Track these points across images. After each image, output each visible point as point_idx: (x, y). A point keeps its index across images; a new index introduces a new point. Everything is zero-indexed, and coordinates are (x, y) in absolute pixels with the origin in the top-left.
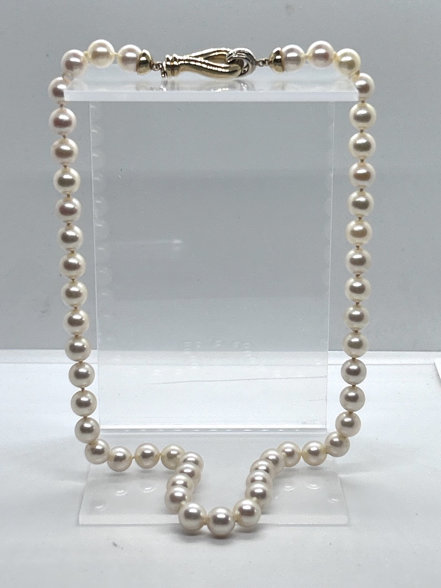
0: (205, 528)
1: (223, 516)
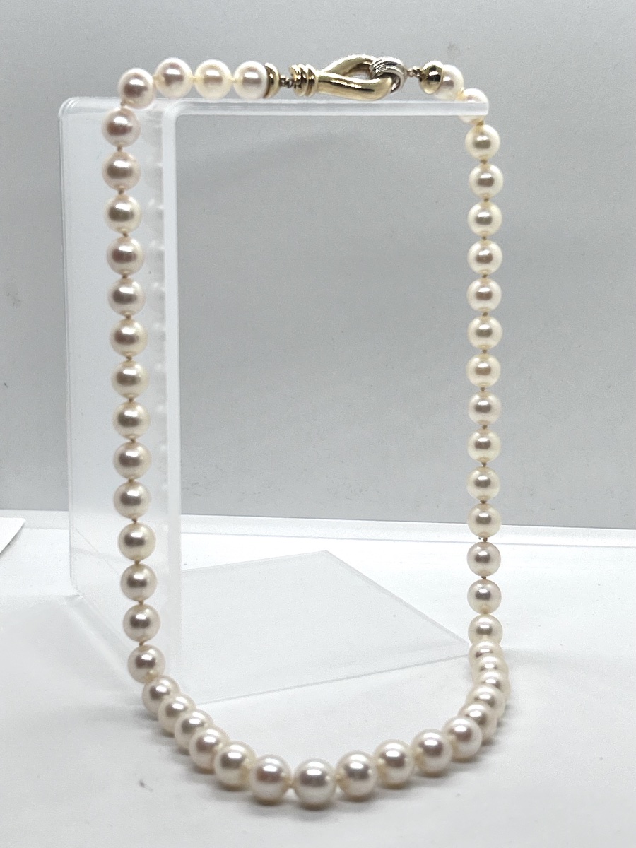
0: (291, 793)
1: (318, 773)
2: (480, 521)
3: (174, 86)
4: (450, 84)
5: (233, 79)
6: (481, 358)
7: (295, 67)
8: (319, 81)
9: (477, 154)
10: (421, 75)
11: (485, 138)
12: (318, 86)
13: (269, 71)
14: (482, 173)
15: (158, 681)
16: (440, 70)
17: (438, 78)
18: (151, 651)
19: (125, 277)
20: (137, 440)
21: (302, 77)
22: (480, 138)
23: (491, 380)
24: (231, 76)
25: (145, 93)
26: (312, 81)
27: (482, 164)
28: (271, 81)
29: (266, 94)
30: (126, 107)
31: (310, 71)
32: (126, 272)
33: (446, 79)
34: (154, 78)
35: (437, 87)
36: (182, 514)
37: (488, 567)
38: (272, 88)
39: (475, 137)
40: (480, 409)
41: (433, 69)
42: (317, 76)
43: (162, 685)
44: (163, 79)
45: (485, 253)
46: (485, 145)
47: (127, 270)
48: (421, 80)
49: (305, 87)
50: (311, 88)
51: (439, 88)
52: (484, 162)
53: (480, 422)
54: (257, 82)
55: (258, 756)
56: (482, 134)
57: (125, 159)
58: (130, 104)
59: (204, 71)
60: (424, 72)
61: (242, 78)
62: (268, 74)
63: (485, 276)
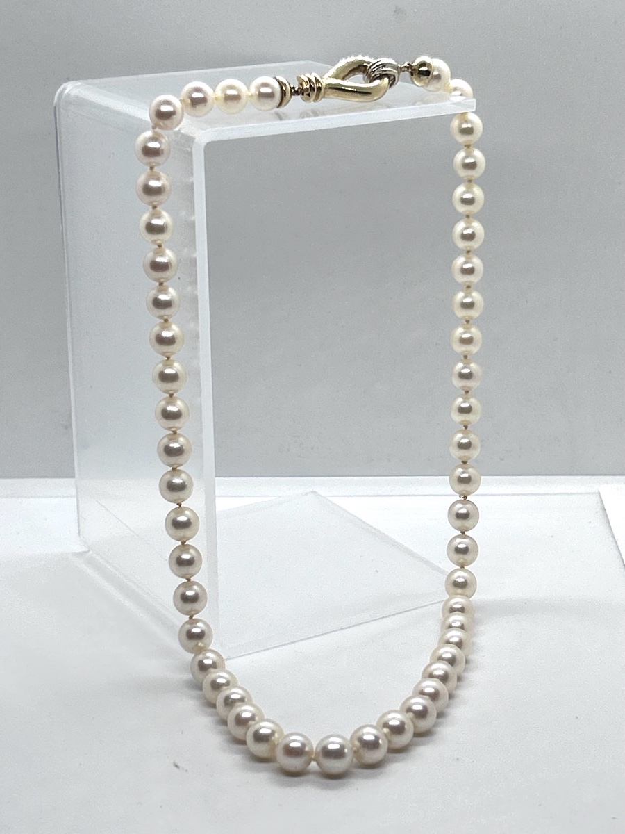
0: (314, 764)
1: (336, 746)
2: (462, 481)
3: (199, 107)
4: (438, 77)
5: (250, 94)
6: (464, 328)
7: (302, 77)
8: (325, 88)
9: (462, 139)
10: (413, 70)
11: (469, 126)
12: (325, 93)
13: (281, 84)
14: (466, 157)
15: (204, 654)
16: (429, 65)
17: (427, 73)
18: (199, 624)
19: (161, 284)
20: (178, 432)
21: (311, 86)
22: (464, 126)
23: (473, 349)
24: (248, 91)
25: (174, 116)
26: (319, 89)
27: (465, 148)
28: (283, 93)
29: (280, 105)
30: (157, 130)
31: (316, 79)
32: (162, 280)
33: (435, 73)
34: (181, 101)
35: (427, 81)
36: (216, 477)
37: (467, 523)
38: (285, 99)
39: (460, 124)
40: (463, 376)
41: (423, 64)
42: (324, 84)
43: (207, 658)
44: (189, 101)
45: (469, 231)
46: (469, 131)
47: (163, 278)
48: (412, 75)
49: (314, 95)
50: (319, 95)
51: (429, 82)
52: (468, 146)
53: (463, 388)
54: (270, 96)
55: (286, 733)
56: (466, 122)
57: (158, 179)
58: (161, 128)
59: (224, 90)
60: (415, 67)
61: (257, 93)
62: (282, 88)
63: (468, 252)
